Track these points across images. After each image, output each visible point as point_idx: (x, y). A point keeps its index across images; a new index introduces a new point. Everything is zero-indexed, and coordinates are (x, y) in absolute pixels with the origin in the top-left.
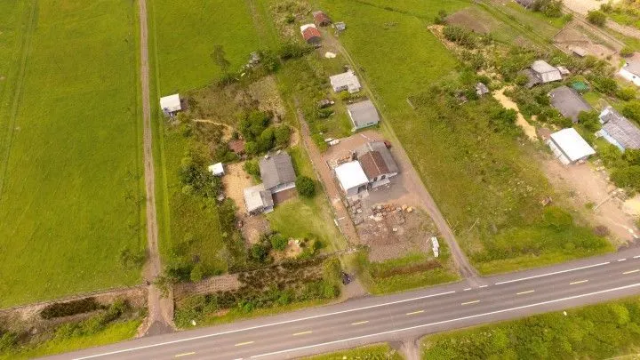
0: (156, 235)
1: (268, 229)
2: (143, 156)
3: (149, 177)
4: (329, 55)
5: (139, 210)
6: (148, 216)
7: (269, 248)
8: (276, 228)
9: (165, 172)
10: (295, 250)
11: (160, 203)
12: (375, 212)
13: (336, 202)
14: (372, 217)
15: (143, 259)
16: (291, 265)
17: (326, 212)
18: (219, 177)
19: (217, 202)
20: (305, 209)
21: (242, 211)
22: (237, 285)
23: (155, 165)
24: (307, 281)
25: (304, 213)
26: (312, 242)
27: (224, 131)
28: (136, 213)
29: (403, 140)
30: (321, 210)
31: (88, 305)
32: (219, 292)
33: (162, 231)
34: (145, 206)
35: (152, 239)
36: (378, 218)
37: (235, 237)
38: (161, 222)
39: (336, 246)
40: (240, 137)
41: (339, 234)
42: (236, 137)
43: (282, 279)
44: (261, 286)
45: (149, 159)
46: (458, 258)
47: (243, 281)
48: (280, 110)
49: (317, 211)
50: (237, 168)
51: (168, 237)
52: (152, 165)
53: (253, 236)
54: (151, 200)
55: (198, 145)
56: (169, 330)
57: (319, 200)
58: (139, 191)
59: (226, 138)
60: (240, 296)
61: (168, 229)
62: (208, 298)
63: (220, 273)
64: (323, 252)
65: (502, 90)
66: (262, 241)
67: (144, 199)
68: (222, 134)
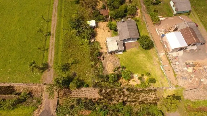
0: (53, 55)
1: (118, 64)
2: (52, 11)
3: (54, 22)
5: (46, 40)
6: (51, 44)
7: (119, 77)
8: (124, 65)
9: (63, 20)
10: (135, 82)
11: (58, 37)
12: (188, 65)
13: (162, 54)
14: (186, 68)
15: (45, 67)
17: (155, 60)
18: (93, 28)
19: (90, 42)
20: (142, 56)
21: (104, 51)
22: (97, 96)
23: (58, 16)
24: (142, 102)
25: (141, 58)
26: (146, 78)
27: (98, 3)
28: (44, 40)
30: (152, 58)
32: (86, 99)
33: (57, 54)
34: (50, 38)
35: (51, 59)
36: (190, 70)
37: (98, 65)
38: (57, 48)
39: (162, 83)
40: (107, 8)
41: (163, 76)
42: (104, 8)
43: (125, 99)
44: (111, 100)
45: (55, 13)
47: (101, 95)
49: (150, 58)
50: (103, 25)
51: (60, 58)
52: (56, 16)
53: (109, 68)
54: (53, 35)
55: (82, 9)
57: (151, 51)
58: (47, 28)
59: (98, 7)
60: (98, 103)
61: (60, 53)
62: (79, 101)
63: (88, 86)
64: (153, 86)
66: (115, 71)
67: (49, 34)
68: (96, 5)
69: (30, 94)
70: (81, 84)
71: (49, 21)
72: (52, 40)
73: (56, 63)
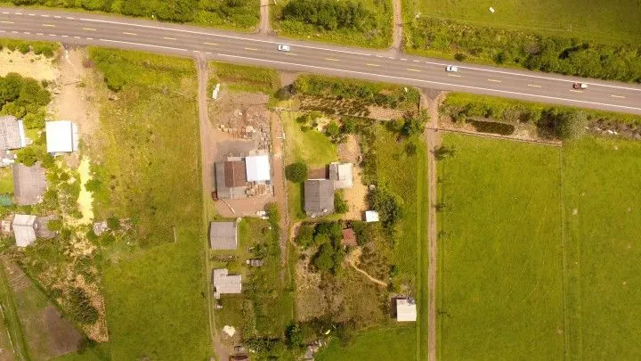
0: (429, 171)
1: (339, 148)
2: (438, 255)
3: (433, 229)
4: (230, 331)
5: (442, 199)
6: (435, 189)
7: (343, 130)
8: (333, 146)
9: (419, 232)
10: (323, 121)
11: (425, 200)
12: (250, 134)
13: (278, 155)
14: (254, 131)
15: (439, 153)
16: (329, 112)
17: (288, 149)
18: (371, 209)
19: (376, 185)
20: (306, 155)
22: (371, 108)
23: (428, 242)
24: (319, 96)
25: (307, 152)
26: (308, 124)
27: (359, 262)
28: (445, 197)
29: (200, 195)
30: (293, 151)
31: (482, 127)
32: (385, 107)
33: (425, 173)
34: (437, 201)
35: (432, 167)
36: (249, 129)
37: (366, 149)
38: (425, 182)
39: (289, 117)
40: (345, 247)
41: (285, 126)
42: (348, 250)
43: (338, 102)
44: (354, 103)
45: (432, 250)
46: (204, 77)
47: (366, 110)
48: (301, 270)
49: (296, 151)
50: (352, 215)
51: (420, 166)
52: (430, 243)
53: (352, 143)
54: (432, 206)
56: (424, 90)
57: (290, 161)
58: (442, 219)
59: (358, 252)
60: (371, 101)
61: (420, 172)
62: (393, 106)
63: (382, 122)
64: (301, 114)
65: (81, 221)
66: (346, 138)
67: (438, 208)
68: (361, 258)
69: (454, 120)
70: (390, 126)
71: (440, 234)
72: (433, 197)
73: (425, 158)
